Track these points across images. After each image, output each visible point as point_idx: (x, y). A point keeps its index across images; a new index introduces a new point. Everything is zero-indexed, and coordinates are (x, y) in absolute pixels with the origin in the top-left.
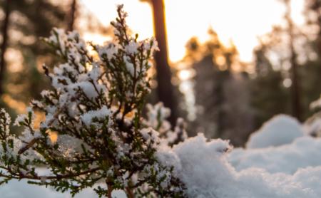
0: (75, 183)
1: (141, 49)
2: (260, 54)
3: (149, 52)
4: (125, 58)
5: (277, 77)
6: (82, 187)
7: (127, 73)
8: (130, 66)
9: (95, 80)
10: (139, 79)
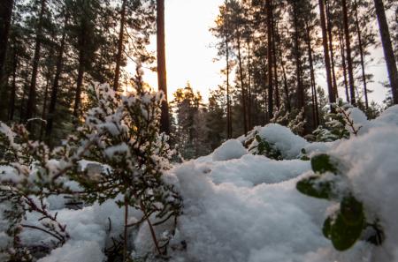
0: (102, 195)
1: (153, 100)
2: (212, 100)
3: (159, 103)
4: (141, 106)
5: (220, 112)
6: (107, 198)
7: (143, 117)
8: (145, 112)
9: (117, 121)
10: (151, 121)
